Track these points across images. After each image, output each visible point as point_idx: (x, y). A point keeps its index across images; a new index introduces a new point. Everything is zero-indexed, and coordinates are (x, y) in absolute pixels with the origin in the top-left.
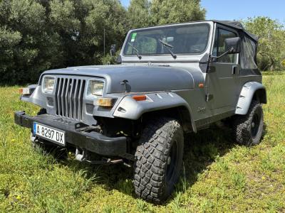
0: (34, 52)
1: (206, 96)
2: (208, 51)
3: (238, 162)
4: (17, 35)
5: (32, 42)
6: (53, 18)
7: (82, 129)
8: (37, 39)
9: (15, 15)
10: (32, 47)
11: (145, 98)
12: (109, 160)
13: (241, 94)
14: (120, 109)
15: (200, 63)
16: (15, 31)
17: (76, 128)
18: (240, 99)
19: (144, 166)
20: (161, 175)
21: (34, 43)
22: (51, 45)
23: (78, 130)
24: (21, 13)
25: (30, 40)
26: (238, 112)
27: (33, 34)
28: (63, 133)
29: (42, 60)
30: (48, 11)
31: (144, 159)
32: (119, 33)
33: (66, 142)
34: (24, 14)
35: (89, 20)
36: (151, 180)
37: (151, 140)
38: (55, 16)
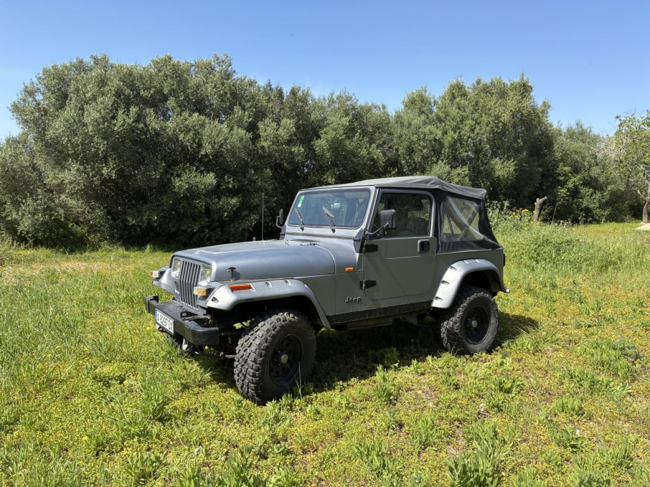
0: (234, 201)
1: (361, 283)
2: (363, 226)
3: (422, 374)
4: (210, 179)
5: (231, 186)
6: (263, 147)
7: (187, 318)
8: (239, 182)
9: (207, 149)
10: (232, 193)
11: (249, 287)
12: (222, 353)
13: (444, 279)
14: (214, 299)
15: (355, 241)
16: (209, 173)
17: (182, 316)
18: (442, 286)
19: (241, 360)
20: (256, 370)
21: (234, 186)
22: (259, 190)
23: (183, 318)
24: (216, 146)
25: (228, 183)
26: (436, 304)
27: (234, 174)
28: (172, 321)
29: (245, 213)
30: (256, 138)
31: (242, 352)
32: (373, 160)
33: (175, 331)
34: (221, 146)
35: (321, 144)
36: (247, 375)
37: (252, 333)
38: (265, 144)
